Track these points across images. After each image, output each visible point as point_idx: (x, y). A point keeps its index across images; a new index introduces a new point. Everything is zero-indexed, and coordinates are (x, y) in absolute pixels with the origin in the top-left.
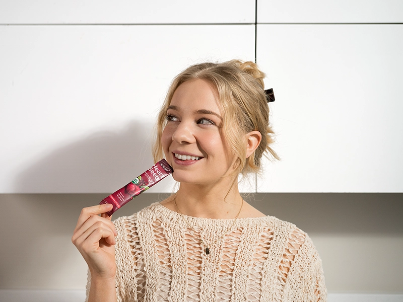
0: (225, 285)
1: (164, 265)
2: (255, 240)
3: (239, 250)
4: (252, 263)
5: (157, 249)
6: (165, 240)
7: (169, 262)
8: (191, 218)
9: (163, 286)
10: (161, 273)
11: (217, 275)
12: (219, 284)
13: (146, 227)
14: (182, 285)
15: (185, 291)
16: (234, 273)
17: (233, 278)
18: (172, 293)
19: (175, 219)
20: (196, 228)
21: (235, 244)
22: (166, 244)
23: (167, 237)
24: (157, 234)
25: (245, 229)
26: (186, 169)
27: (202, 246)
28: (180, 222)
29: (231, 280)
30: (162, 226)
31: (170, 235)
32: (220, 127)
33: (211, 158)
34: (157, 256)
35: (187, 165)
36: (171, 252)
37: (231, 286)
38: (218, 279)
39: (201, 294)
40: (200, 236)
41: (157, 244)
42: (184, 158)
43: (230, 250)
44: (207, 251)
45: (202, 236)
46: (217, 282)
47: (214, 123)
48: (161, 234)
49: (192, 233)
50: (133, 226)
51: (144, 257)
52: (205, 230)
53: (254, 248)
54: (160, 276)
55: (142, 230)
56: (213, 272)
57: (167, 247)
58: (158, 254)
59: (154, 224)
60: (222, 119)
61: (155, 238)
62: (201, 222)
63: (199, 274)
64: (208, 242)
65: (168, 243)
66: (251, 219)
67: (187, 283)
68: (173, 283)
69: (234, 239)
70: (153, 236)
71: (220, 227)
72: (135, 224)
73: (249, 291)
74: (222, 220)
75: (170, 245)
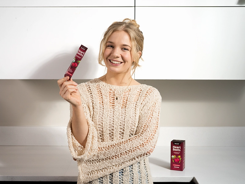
0: (123, 112)
1: (101, 104)
2: (135, 94)
3: (129, 98)
4: (133, 103)
5: (98, 97)
6: (101, 93)
7: (103, 103)
8: (111, 85)
9: (100, 112)
10: (100, 107)
11: (120, 108)
12: (121, 112)
13: (94, 87)
14: (108, 112)
15: (109, 115)
16: (127, 107)
17: (126, 109)
18: (104, 115)
19: (105, 85)
20: (113, 89)
21: (127, 96)
22: (101, 95)
23: (102, 92)
24: (98, 91)
25: (132, 89)
26: (116, 67)
27: (115, 97)
28: (107, 87)
29: (125, 110)
30: (100, 87)
31: (103, 92)
32: (131, 51)
33: (126, 62)
34: (98, 100)
35: (117, 66)
36: (103, 99)
37: (125, 112)
38: (121, 110)
39: (114, 116)
40: (114, 93)
41: (98, 95)
42: (116, 62)
43: (125, 98)
44: (117, 99)
45: (115, 93)
46: (120, 111)
47: (128, 50)
48: (100, 91)
49: (111, 91)
50: (89, 87)
51: (93, 100)
52: (116, 90)
53: (134, 97)
54: (99, 108)
55: (92, 88)
56: (119, 107)
57: (102, 97)
58: (99, 99)
59: (97, 87)
60: (131, 48)
61: (98, 92)
62: (115, 87)
63: (114, 108)
64: (117, 95)
65: (102, 95)
66: (134, 86)
67: (109, 111)
68: (104, 111)
69: (127, 94)
70: (97, 91)
71: (122, 89)
72: (89, 86)
73: (132, 114)
74: (123, 86)
75: (103, 96)
